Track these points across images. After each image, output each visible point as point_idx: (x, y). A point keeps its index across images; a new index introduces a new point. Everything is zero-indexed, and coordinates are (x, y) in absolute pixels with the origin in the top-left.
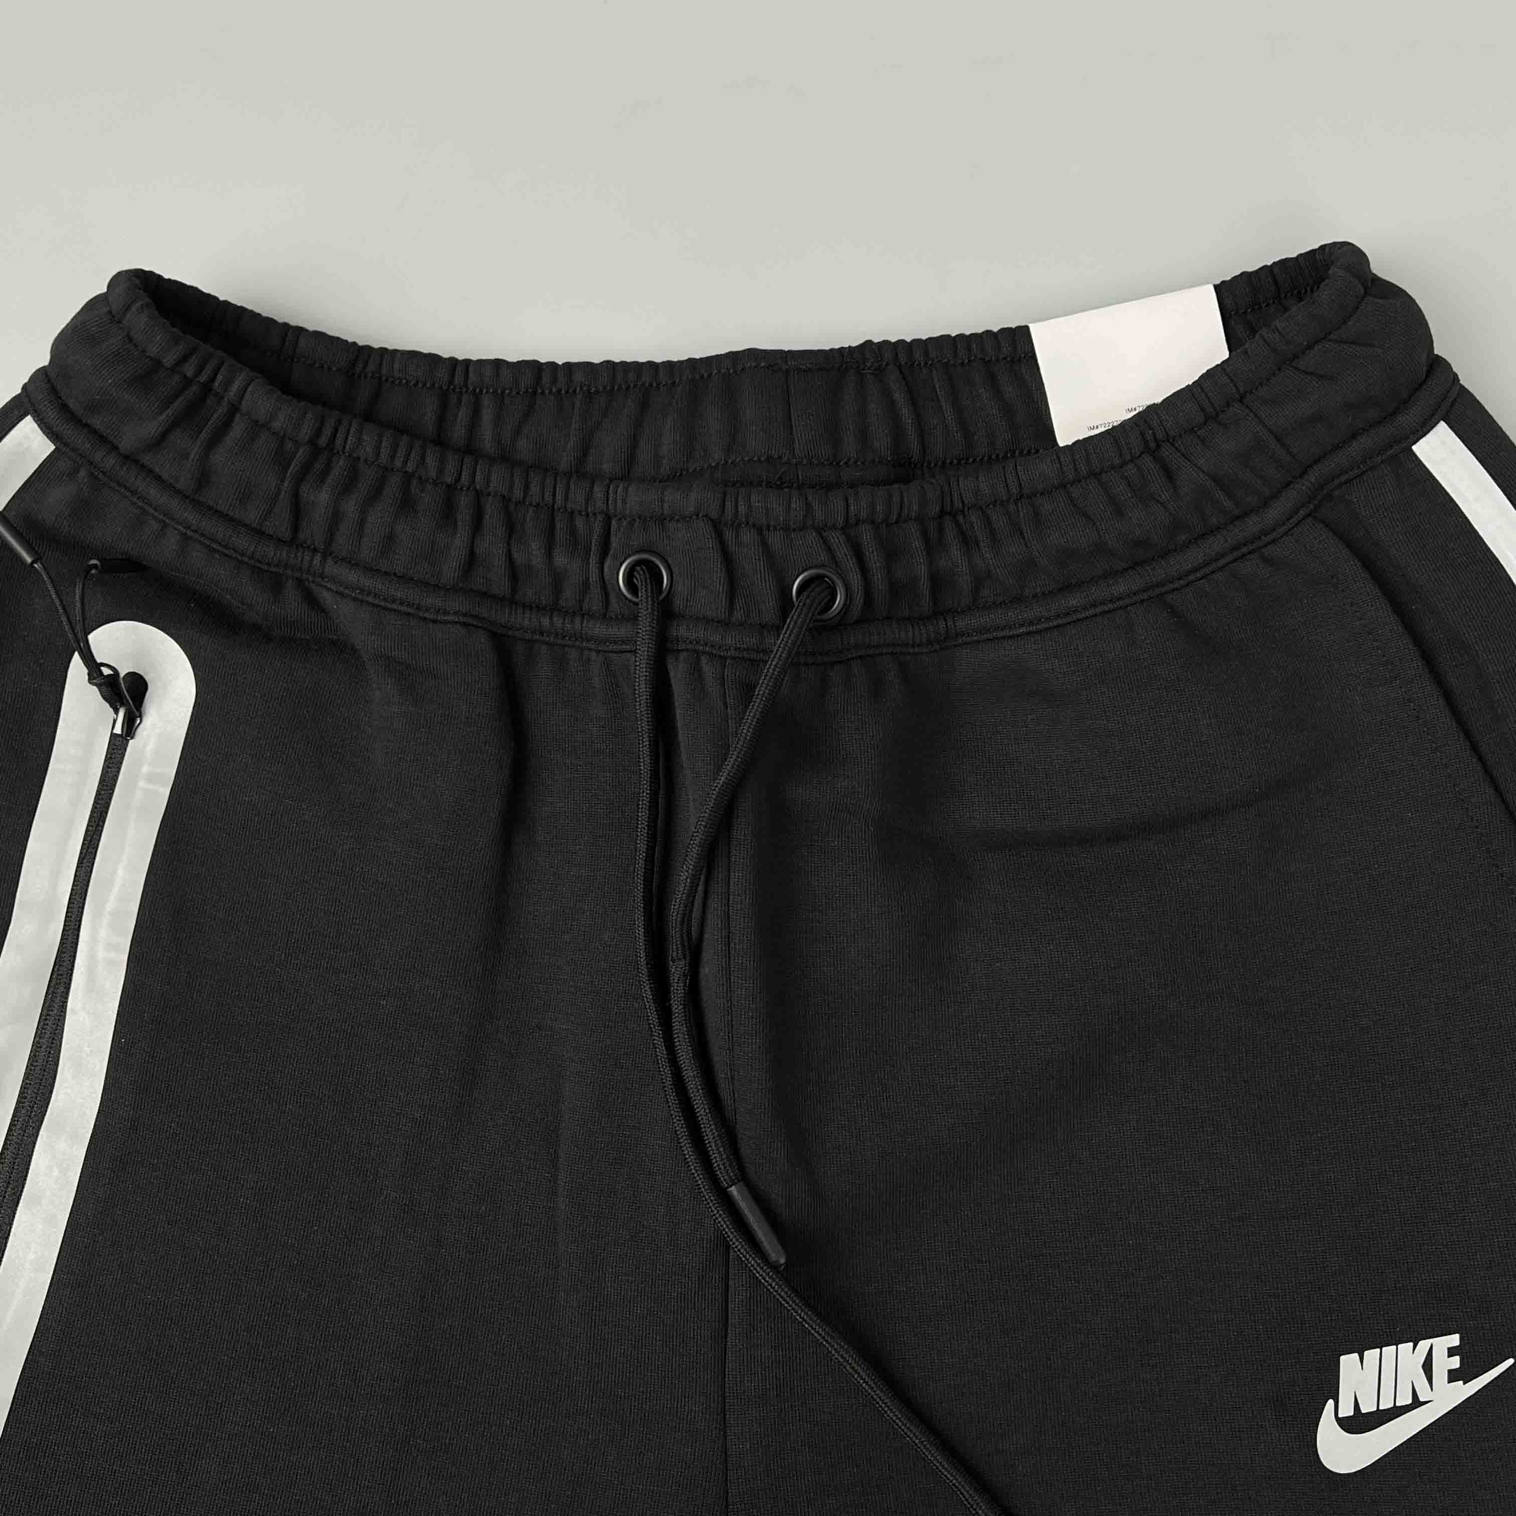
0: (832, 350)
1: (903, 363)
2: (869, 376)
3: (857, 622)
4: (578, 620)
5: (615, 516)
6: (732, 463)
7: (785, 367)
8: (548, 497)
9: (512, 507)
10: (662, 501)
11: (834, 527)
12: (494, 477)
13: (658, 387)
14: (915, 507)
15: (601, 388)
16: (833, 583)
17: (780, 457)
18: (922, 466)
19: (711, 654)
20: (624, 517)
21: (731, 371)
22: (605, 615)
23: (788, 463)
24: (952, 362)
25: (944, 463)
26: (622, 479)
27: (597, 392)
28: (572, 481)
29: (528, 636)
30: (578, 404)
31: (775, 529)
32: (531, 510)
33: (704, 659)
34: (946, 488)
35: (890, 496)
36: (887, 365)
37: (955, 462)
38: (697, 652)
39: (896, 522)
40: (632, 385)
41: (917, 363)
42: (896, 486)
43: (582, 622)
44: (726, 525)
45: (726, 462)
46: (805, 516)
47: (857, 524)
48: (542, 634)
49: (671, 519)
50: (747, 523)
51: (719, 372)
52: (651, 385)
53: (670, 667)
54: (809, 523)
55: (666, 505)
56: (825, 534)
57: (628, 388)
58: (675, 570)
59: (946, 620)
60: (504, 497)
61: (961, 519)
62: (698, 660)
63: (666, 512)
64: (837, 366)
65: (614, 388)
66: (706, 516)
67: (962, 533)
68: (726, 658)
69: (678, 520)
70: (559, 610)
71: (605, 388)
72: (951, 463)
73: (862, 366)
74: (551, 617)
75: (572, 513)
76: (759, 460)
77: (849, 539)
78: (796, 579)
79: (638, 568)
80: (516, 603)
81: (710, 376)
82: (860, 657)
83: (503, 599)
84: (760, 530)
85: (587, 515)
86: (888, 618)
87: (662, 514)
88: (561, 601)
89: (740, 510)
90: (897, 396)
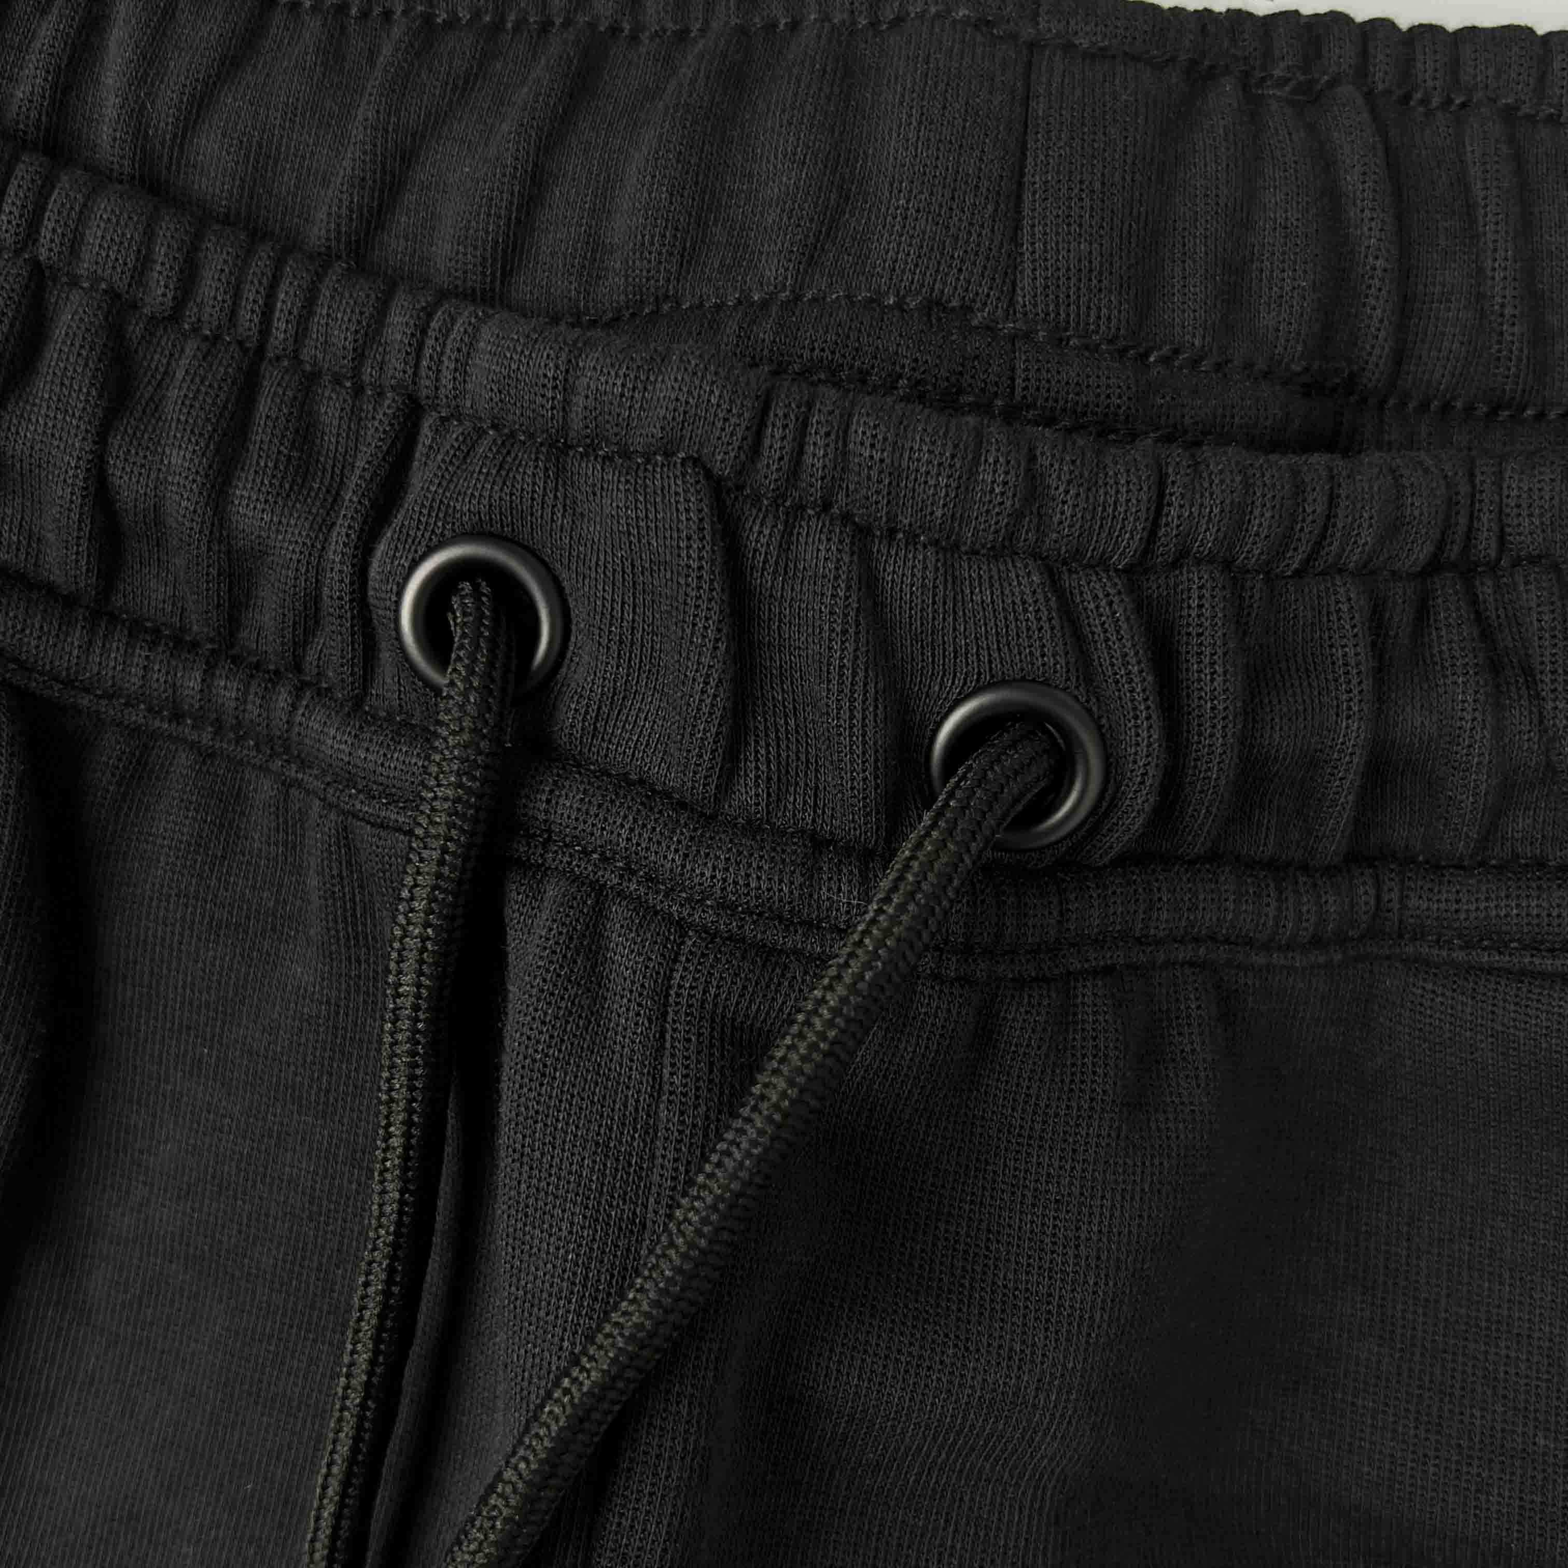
0: (1176, 11)
1: (1381, 87)
2: (1274, 106)
3: (1121, 861)
4: (283, 699)
5: (435, 407)
6: (814, 300)
7: (1028, 32)
8: (248, 319)
9: (135, 329)
10: (568, 389)
11: (1102, 563)
12: (93, 235)
13: (634, 38)
14: (1367, 537)
15: (464, 15)
16: (1069, 744)
17: (967, 309)
18: (1383, 403)
19: (639, 904)
20: (457, 414)
21: (863, 21)
22: (358, 703)
23: (989, 328)
24: (1526, 109)
25: (1446, 407)
26: (470, 296)
27: (452, 23)
28: (331, 278)
29: (136, 716)
30: (387, 50)
31: (911, 539)
32: (190, 347)
33: (618, 912)
34: (1464, 489)
35: (1299, 490)
36: (1332, 84)
37: (1483, 409)
38: (599, 889)
39: (1298, 573)
40: (558, 21)
41: (1418, 96)
42: (1318, 459)
43: (294, 707)
44: (757, 499)
45: (797, 298)
46: (1017, 516)
47: (1176, 564)
48: (177, 717)
49: (591, 448)
50: (826, 506)
51: (826, 18)
52: (615, 30)
53: (513, 914)
54: (1027, 536)
55: (579, 401)
56: (1067, 581)
57: (546, 26)
58: (579, 612)
59: (1378, 885)
60: (119, 296)
61: (1486, 589)
62: (599, 911)
63: (576, 423)
64: (1183, 57)
65: (503, 20)
66: (696, 461)
67: (1487, 635)
68: (682, 926)
69: (608, 458)
70: (235, 660)
71: (477, 14)
72: (1469, 409)
73: (1258, 74)
74: (209, 672)
75: (313, 378)
76: (900, 305)
77: (1142, 606)
78: (951, 710)
79: (467, 586)
80: (113, 618)
81: (794, 26)
82: (1108, 970)
83: (70, 602)
84: (863, 532)
85: (358, 390)
86: (1214, 857)
87: (565, 427)
88: (244, 634)
89: (808, 460)
90: (1351, 180)
